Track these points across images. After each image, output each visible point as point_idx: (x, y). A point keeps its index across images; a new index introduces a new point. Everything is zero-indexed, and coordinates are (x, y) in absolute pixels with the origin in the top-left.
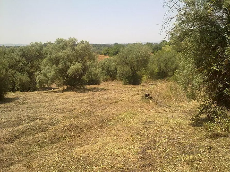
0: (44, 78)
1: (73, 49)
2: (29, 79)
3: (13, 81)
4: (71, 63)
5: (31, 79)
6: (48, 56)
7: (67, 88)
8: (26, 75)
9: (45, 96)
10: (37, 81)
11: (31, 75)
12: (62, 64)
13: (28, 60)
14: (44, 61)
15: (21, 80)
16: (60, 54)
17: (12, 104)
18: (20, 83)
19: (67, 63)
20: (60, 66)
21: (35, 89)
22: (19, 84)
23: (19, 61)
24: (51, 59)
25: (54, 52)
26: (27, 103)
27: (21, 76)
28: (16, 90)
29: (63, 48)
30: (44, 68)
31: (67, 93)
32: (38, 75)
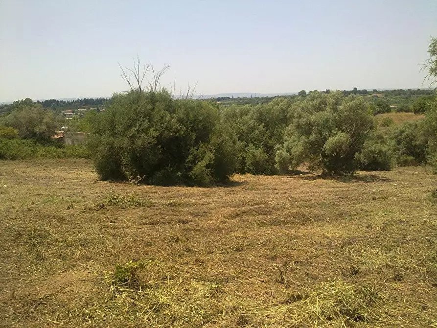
0: (288, 155)
1: (335, 110)
2: (266, 156)
3: (243, 158)
4: (330, 132)
5: (268, 156)
6: (295, 120)
7: (323, 173)
8: (261, 149)
9: (285, 183)
10: (277, 159)
11: (269, 150)
12: (315, 134)
13: (267, 126)
14: (290, 127)
15: (254, 157)
16: (313, 118)
17: (239, 188)
18: (253, 161)
19: (323, 132)
20: (312, 137)
21: (273, 172)
22: (252, 163)
23: (253, 129)
24: (298, 126)
25: (305, 114)
26: (257, 189)
27: (254, 151)
28: (246, 171)
29: (319, 109)
30: (287, 139)
31: (320, 181)
32: (279, 149)
